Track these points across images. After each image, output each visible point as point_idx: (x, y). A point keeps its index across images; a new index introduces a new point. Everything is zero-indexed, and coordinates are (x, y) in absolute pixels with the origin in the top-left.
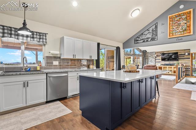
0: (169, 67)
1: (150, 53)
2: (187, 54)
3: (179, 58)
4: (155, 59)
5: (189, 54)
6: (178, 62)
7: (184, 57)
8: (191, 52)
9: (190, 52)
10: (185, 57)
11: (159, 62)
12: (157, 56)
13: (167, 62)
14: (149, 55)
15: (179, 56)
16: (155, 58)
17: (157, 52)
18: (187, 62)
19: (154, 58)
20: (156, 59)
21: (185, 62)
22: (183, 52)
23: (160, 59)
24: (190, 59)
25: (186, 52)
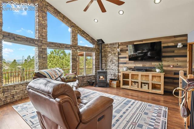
0: (142, 75)
1: (111, 44)
2: (180, 45)
3: (164, 54)
4: (119, 58)
5: (185, 46)
6: (160, 63)
7: (173, 52)
8: (190, 41)
9: (187, 40)
10: (176, 52)
11: (125, 63)
12: (121, 50)
13: (139, 65)
14: (109, 50)
15: (163, 50)
16: (119, 54)
17: (122, 44)
18: (179, 64)
19: (117, 54)
20: (120, 56)
21: (175, 64)
22: (172, 42)
23: (126, 58)
24: (186, 56)
25: (179, 41)
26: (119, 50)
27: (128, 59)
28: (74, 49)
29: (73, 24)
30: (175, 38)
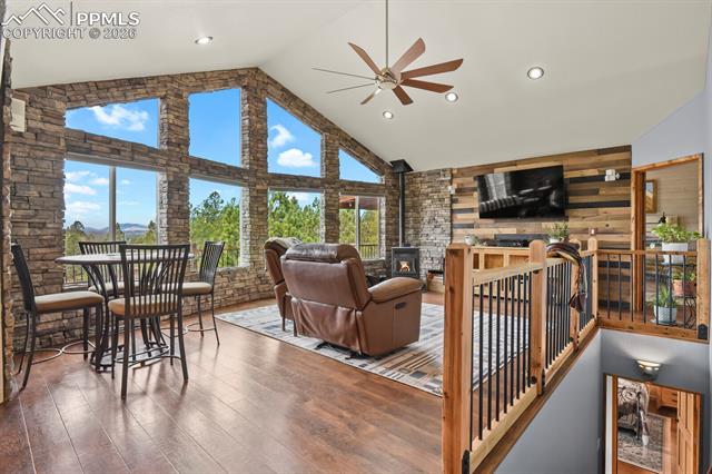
1: (430, 173)
2: (611, 175)
3: (572, 200)
4: (452, 211)
5: (624, 177)
6: (561, 224)
7: (596, 192)
8: (638, 162)
9: (629, 161)
10: (605, 194)
11: (471, 226)
12: (459, 191)
13: (509, 229)
14: (424, 189)
15: (573, 187)
16: (453, 201)
17: (462, 172)
18: (613, 224)
19: (447, 201)
20: (455, 206)
21: (601, 225)
22: (593, 166)
23: (472, 210)
24: (628, 204)
25: (609, 165)
26: (451, 189)
27: (477, 215)
28: (332, 190)
29: (328, 124)
30: (599, 154)
